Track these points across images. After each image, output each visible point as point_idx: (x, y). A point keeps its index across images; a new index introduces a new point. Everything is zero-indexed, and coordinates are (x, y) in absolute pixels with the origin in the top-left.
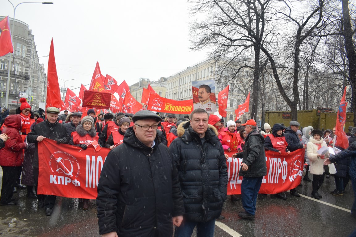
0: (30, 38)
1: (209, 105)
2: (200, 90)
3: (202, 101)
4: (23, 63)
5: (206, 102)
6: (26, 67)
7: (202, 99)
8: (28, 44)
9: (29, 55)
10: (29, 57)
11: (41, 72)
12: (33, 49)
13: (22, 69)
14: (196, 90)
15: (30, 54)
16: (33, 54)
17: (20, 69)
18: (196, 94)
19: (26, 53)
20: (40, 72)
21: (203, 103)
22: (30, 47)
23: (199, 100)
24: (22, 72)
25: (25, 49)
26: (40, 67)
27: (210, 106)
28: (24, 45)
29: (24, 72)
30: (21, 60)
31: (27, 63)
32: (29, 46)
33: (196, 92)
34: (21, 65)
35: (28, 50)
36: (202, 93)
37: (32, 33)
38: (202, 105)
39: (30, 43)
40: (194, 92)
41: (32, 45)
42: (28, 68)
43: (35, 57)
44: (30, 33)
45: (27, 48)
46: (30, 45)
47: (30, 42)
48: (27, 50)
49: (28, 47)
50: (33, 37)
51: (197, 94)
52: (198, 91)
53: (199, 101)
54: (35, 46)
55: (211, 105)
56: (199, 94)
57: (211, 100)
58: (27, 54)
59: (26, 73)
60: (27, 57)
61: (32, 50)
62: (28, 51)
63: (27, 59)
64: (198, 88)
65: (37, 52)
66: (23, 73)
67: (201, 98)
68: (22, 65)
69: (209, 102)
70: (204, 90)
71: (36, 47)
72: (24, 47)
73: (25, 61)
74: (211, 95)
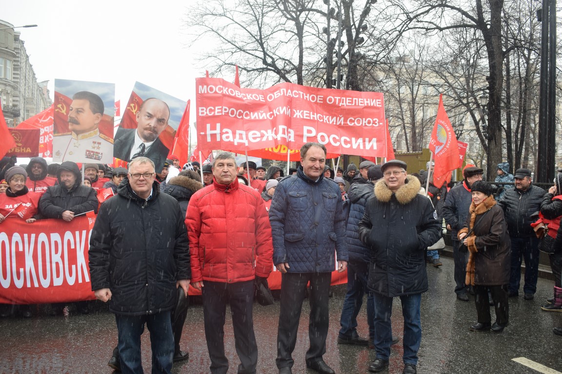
0: (18, 45)
1: (94, 143)
2: (75, 104)
3: (78, 133)
4: (9, 89)
5: (87, 134)
6: (14, 96)
7: (77, 127)
8: (15, 56)
9: (17, 74)
10: (17, 78)
11: (42, 98)
12: (25, 63)
13: (7, 100)
14: (65, 102)
15: (19, 72)
16: (24, 71)
17: (4, 100)
18: (64, 111)
19: (13, 72)
20: (40, 98)
21: (80, 136)
22: (18, 61)
23: (70, 127)
24: (8, 106)
25: (10, 66)
26: (40, 91)
27: (96, 145)
28: (9, 60)
29: (11, 104)
30: (5, 85)
31: (14, 88)
32: (17, 59)
33: (63, 107)
34: (5, 93)
35: (16, 67)
36: (78, 111)
37: (21, 38)
38: (75, 141)
39: (17, 55)
40: (59, 106)
41: (22, 57)
42: (17, 96)
43: (29, 75)
44: (16, 38)
45: (14, 63)
46: (18, 57)
47: (19, 53)
48: (13, 67)
49: (14, 61)
50: (23, 43)
51: (67, 112)
52: (68, 105)
53: (69, 131)
54: (27, 57)
55: (99, 143)
56: (70, 112)
57: (101, 132)
58: (14, 74)
59: (14, 106)
60: (14, 78)
61: (23, 65)
62: (15, 69)
63: (14, 82)
64: (71, 96)
65: (31, 66)
66: (10, 107)
67: (76, 122)
68: (8, 93)
69: (96, 135)
70: (86, 105)
71: (29, 58)
72: (8, 62)
73: (12, 87)
74: (102, 121)
